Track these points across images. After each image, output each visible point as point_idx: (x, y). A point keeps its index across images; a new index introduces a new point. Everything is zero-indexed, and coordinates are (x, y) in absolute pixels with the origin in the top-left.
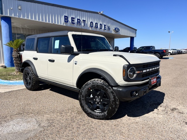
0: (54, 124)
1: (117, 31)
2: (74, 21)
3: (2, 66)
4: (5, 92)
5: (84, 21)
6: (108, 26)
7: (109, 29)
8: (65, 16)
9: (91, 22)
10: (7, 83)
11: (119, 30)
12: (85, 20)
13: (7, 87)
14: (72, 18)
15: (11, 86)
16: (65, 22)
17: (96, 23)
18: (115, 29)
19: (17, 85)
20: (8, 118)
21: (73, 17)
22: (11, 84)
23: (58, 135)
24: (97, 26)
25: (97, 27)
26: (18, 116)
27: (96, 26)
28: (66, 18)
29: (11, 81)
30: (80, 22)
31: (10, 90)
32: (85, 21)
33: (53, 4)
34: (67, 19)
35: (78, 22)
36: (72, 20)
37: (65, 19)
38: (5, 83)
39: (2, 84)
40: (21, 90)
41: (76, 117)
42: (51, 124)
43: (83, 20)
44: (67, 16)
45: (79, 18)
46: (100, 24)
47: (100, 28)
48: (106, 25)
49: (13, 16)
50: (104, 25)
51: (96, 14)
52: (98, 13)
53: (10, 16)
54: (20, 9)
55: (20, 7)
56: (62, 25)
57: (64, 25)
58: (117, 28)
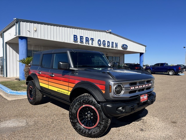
0: (37, 124)
3: (16, 79)
6: (116, 43)
7: (117, 45)
8: (74, 35)
10: (15, 93)
11: (127, 47)
12: (93, 38)
15: (18, 96)
16: (74, 40)
17: (104, 41)
18: (123, 45)
20: (7, 118)
22: (19, 94)
24: (105, 43)
26: (14, 117)
28: (75, 37)
29: (19, 92)
30: (88, 40)
31: (16, 99)
33: (64, 26)
34: (76, 38)
35: (86, 40)
36: (81, 39)
37: (74, 38)
38: (14, 93)
39: (11, 94)
41: (56, 120)
42: (36, 123)
43: (91, 38)
46: (108, 42)
47: (108, 45)
48: (113, 42)
49: (29, 37)
50: (112, 42)
51: (104, 32)
52: (106, 32)
53: (27, 36)
54: (35, 31)
55: (35, 29)
56: (71, 43)
57: (74, 43)
58: (125, 45)
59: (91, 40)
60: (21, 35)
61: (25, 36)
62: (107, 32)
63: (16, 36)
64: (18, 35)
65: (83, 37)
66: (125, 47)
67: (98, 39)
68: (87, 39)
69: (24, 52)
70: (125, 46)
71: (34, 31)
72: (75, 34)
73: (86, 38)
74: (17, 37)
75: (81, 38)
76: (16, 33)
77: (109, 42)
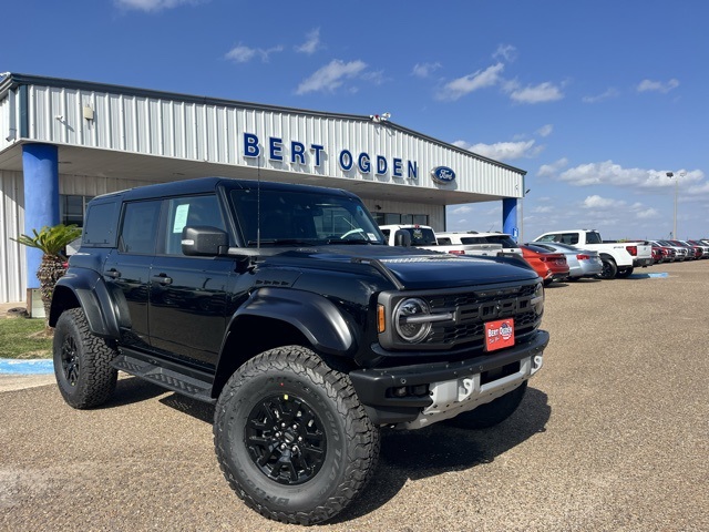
1: (448, 180)
2: (279, 149)
3: (15, 310)
5: (317, 148)
6: (409, 163)
7: (413, 171)
8: (247, 136)
9: (344, 152)
11: (454, 176)
12: (320, 144)
14: (272, 140)
15: (10, 377)
16: (247, 153)
17: (363, 154)
18: (438, 171)
19: (30, 372)
21: (277, 136)
22: (12, 372)
24: (368, 164)
25: (369, 169)
27: (363, 165)
28: (250, 142)
29: (11, 362)
30: (300, 153)
32: (322, 148)
33: (205, 98)
34: (254, 145)
35: (294, 153)
36: (272, 148)
37: (247, 144)
43: (313, 146)
44: (254, 133)
45: (297, 140)
46: (379, 157)
47: (379, 171)
48: (400, 161)
49: (64, 142)
50: (395, 160)
51: (364, 121)
52: (370, 121)
53: (54, 142)
54: (88, 119)
55: (87, 113)
56: (236, 164)
57: (245, 164)
58: (447, 169)
59: (311, 151)
60: (32, 138)
61: (48, 140)
62: (375, 119)
63: (11, 143)
64: (18, 139)
65: (280, 141)
66: (444, 176)
67: (341, 150)
68: (298, 149)
69: (44, 205)
70: (444, 174)
71: (85, 121)
72: (249, 132)
73: (294, 144)
74: (15, 145)
75: (275, 143)
76: (13, 129)
77: (383, 158)
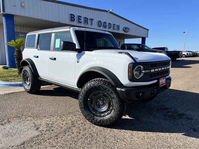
0: (53, 128)
2: (81, 19)
3: (4, 67)
4: (5, 95)
5: (92, 20)
6: (118, 25)
7: (119, 28)
8: (71, 15)
11: (129, 30)
12: (93, 18)
13: (7, 89)
16: (71, 20)
17: (105, 22)
18: (125, 29)
20: (6, 121)
21: (80, 15)
23: (56, 140)
24: (106, 25)
25: (106, 27)
26: (15, 119)
30: (87, 21)
31: (10, 92)
33: (59, 1)
34: (74, 18)
35: (85, 21)
36: (79, 19)
37: (71, 17)
40: (22, 92)
42: (49, 127)
44: (73, 14)
45: (86, 17)
46: (109, 23)
47: (109, 28)
48: (115, 25)
51: (105, 12)
54: (23, 7)
56: (68, 24)
58: (127, 28)
59: (90, 20)
62: (108, 11)
64: (2, 13)
67: (99, 20)
